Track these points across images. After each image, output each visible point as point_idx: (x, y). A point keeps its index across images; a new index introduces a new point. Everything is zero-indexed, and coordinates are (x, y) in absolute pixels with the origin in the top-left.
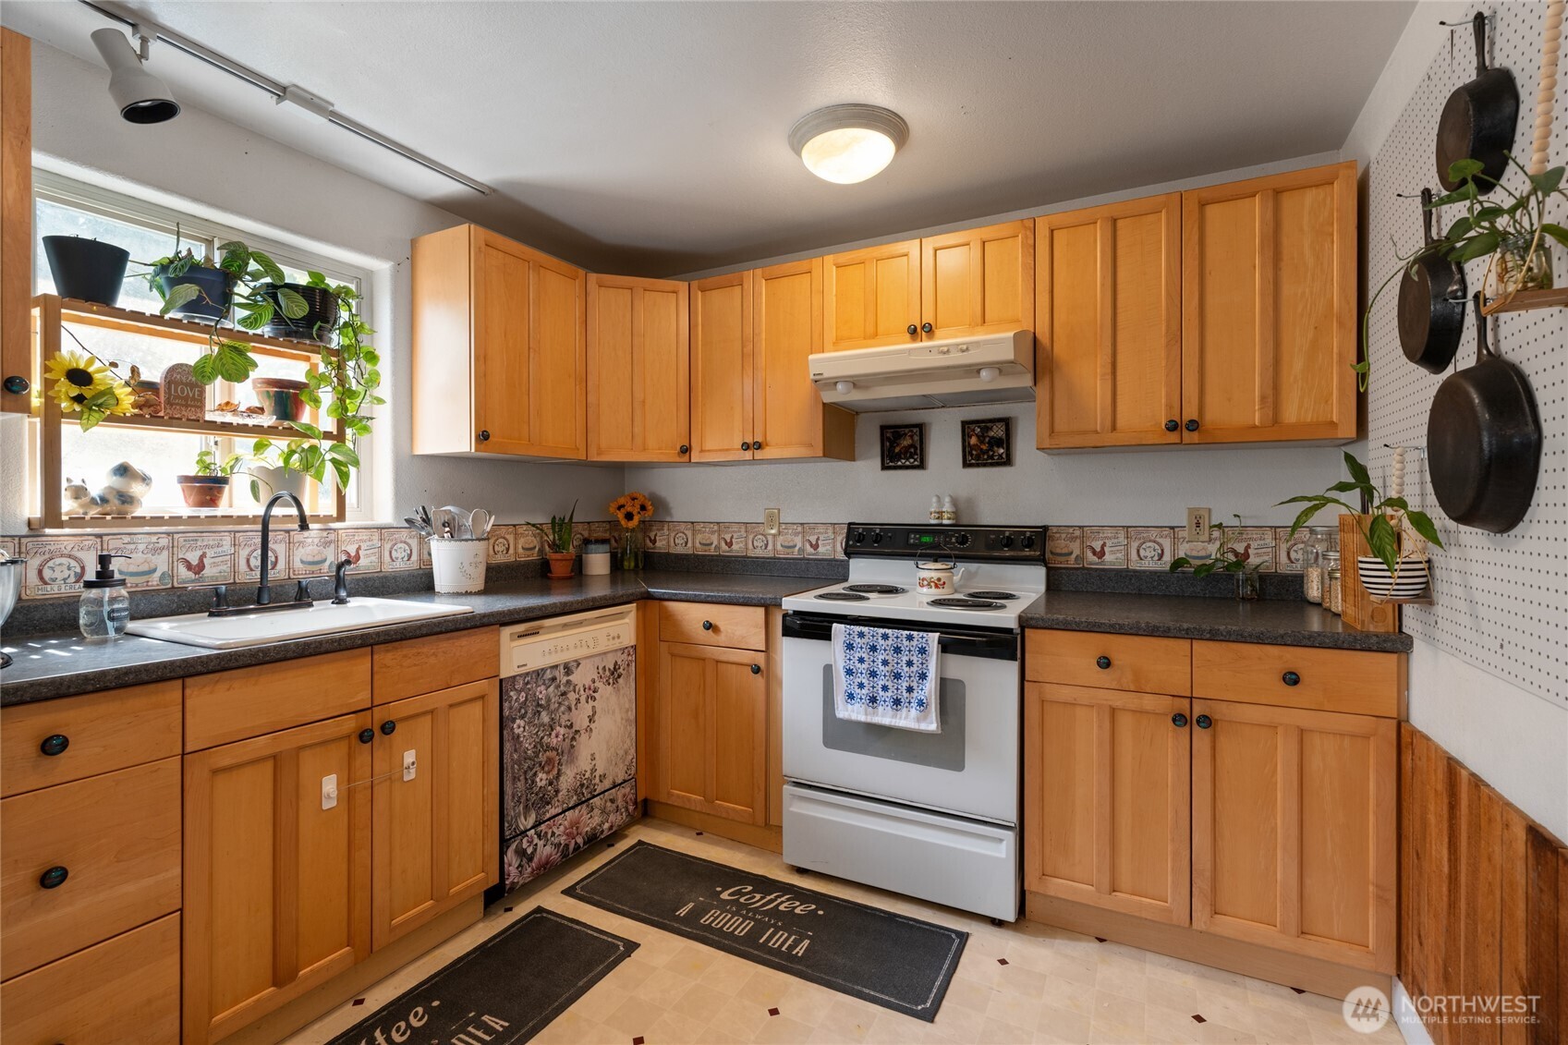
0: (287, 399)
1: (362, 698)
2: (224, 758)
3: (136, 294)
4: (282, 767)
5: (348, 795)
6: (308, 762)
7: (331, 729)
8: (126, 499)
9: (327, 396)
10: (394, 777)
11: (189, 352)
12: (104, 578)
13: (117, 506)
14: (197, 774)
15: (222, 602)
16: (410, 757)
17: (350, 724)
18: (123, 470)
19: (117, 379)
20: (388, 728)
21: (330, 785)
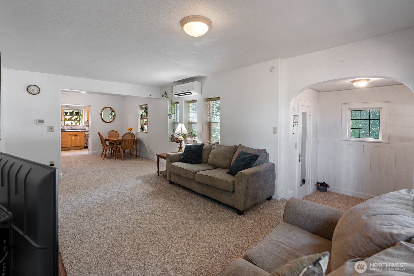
0: (76, 119)
1: (75, 134)
2: (68, 135)
3: (68, 114)
4: (71, 136)
5: (75, 138)
6: (72, 136)
7: (74, 135)
8: (68, 124)
9: (78, 118)
10: (77, 138)
11: (71, 117)
12: (66, 128)
13: (67, 125)
14: (67, 135)
15: (72, 129)
16: (78, 137)
17: (75, 135)
18: (68, 123)
19: (67, 119)
20: (77, 136)
21: (74, 138)
